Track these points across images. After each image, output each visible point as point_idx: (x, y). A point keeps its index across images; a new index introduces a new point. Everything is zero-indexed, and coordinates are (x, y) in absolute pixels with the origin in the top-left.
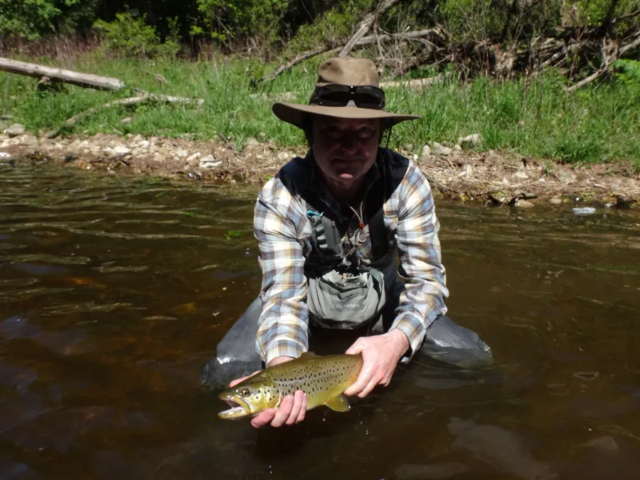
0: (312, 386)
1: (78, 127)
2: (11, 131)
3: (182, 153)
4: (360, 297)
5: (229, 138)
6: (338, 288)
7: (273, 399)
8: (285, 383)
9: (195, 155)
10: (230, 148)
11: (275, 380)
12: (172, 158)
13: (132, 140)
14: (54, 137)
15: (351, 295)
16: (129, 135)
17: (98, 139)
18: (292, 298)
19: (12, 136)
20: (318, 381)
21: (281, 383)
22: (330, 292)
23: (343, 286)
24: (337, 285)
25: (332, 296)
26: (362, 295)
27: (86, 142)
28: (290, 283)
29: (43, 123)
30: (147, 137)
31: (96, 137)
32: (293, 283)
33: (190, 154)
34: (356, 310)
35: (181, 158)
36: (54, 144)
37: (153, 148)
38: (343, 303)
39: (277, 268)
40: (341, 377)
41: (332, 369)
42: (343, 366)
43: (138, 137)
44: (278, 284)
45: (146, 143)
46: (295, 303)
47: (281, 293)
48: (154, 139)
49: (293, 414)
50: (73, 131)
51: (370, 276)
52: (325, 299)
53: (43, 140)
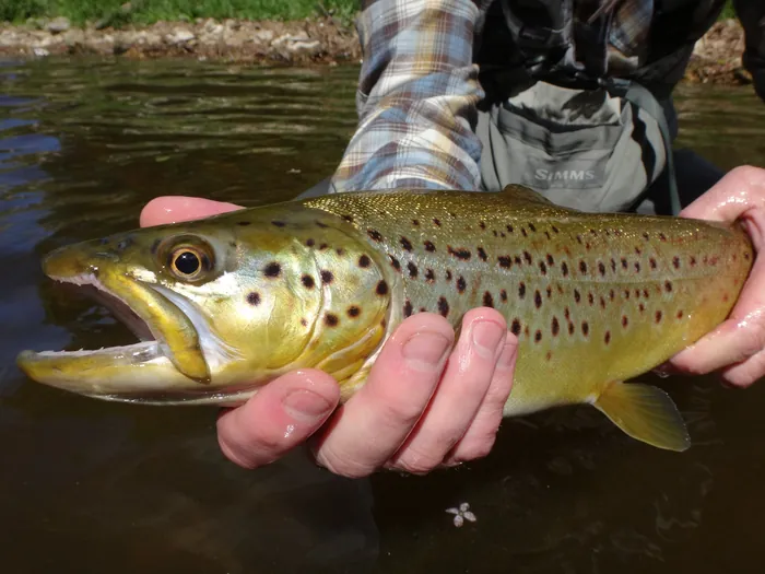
0: (552, 309)
1: (136, 16)
2: (54, 25)
3: (266, 35)
4: (596, 154)
5: (331, 11)
6: (547, 123)
7: (346, 322)
8: (424, 262)
9: (283, 38)
10: (332, 23)
11: (376, 236)
12: (251, 41)
13: (202, 26)
14: (102, 28)
15: (578, 143)
16: (199, 20)
17: (158, 28)
18: (440, 98)
19: (55, 32)
20: (577, 296)
21: (404, 257)
22: (525, 137)
23: (559, 117)
24: (544, 116)
25: (529, 147)
26: (605, 147)
27: (143, 33)
28: (435, 57)
29: (92, 11)
30: (221, 19)
31: (156, 25)
32: (445, 59)
33: (277, 35)
34: (583, 186)
35: (263, 41)
36: (102, 36)
37: (229, 31)
38: (554, 165)
39: (400, 17)
40: (667, 296)
41: (632, 259)
42: (676, 253)
43: (210, 22)
44: (403, 58)
45: (219, 28)
46: (448, 114)
47: (411, 82)
48: (230, 22)
49: (440, 420)
50: (129, 20)
51: (628, 105)
52: (510, 155)
53: (90, 31)
